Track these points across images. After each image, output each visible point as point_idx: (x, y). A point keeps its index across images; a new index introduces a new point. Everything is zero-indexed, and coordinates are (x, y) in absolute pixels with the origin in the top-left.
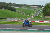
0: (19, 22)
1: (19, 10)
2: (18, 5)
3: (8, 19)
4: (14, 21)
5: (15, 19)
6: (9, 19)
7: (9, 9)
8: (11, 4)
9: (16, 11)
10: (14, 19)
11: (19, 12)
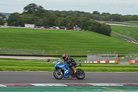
0: (122, 64)
1: (122, 32)
2: (117, 18)
3: (89, 57)
4: (107, 62)
5: (110, 56)
6: (94, 57)
7: (92, 30)
8: (96, 16)
9: (111, 34)
10: (106, 56)
11: (119, 38)
